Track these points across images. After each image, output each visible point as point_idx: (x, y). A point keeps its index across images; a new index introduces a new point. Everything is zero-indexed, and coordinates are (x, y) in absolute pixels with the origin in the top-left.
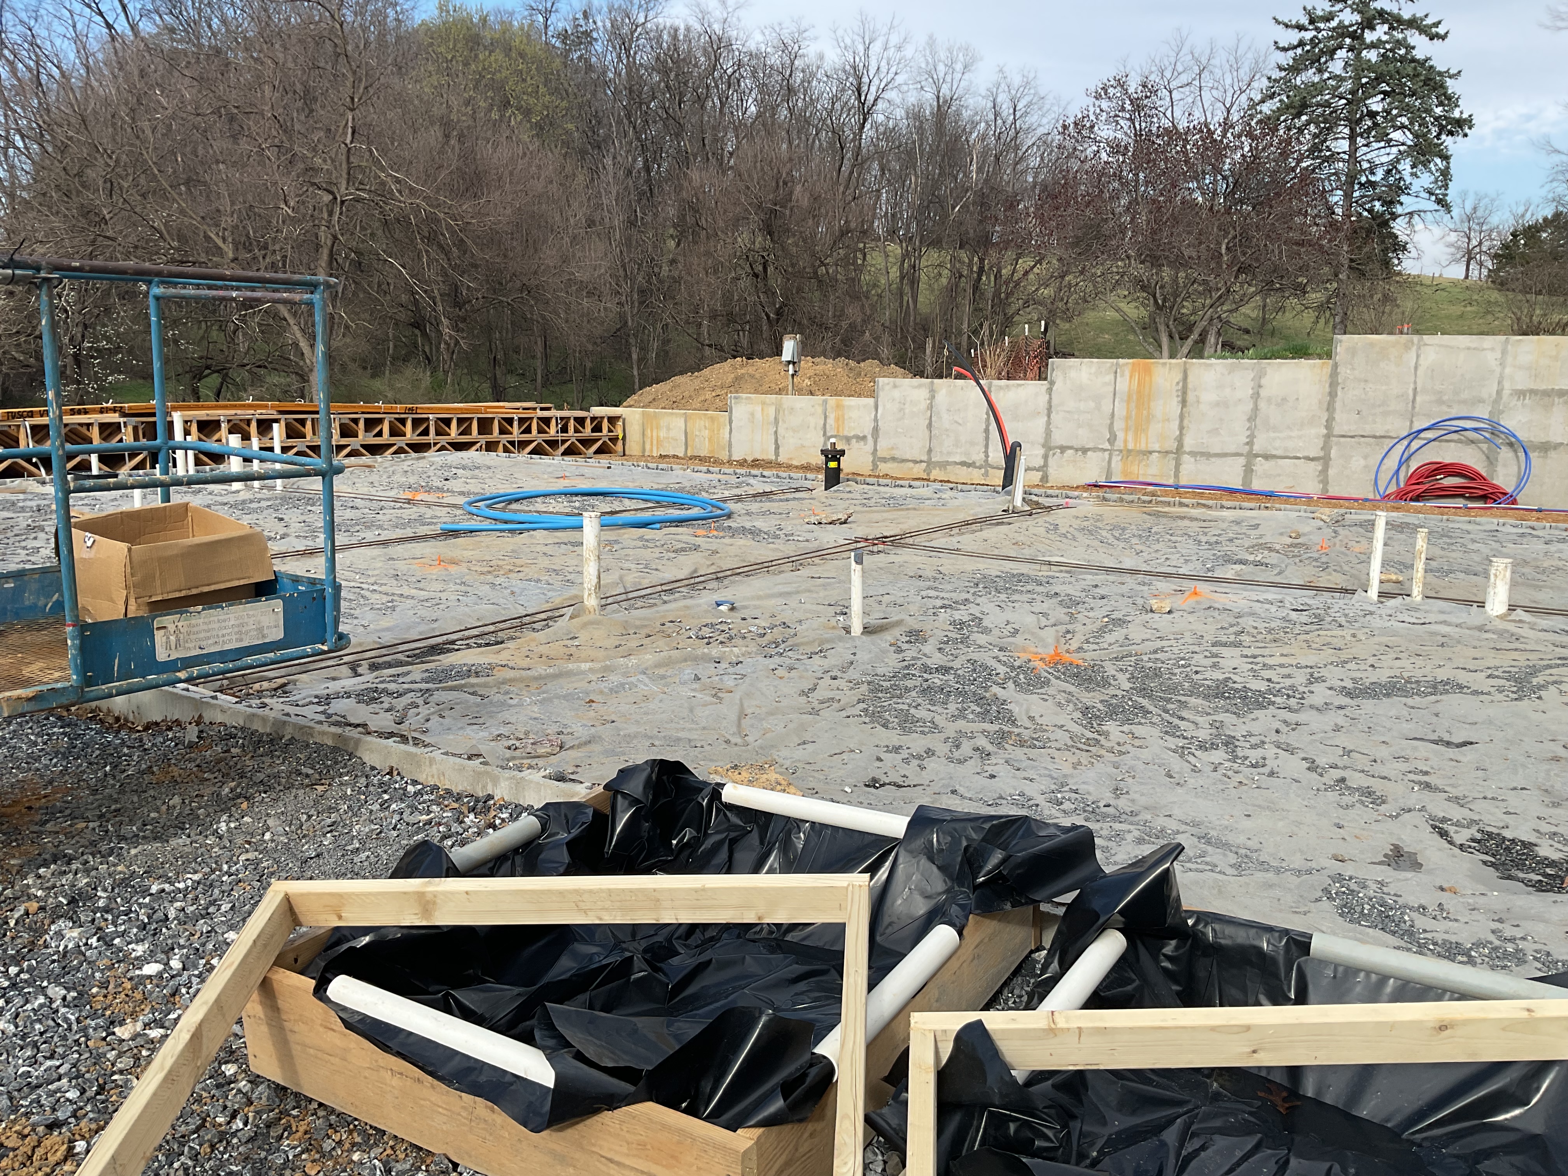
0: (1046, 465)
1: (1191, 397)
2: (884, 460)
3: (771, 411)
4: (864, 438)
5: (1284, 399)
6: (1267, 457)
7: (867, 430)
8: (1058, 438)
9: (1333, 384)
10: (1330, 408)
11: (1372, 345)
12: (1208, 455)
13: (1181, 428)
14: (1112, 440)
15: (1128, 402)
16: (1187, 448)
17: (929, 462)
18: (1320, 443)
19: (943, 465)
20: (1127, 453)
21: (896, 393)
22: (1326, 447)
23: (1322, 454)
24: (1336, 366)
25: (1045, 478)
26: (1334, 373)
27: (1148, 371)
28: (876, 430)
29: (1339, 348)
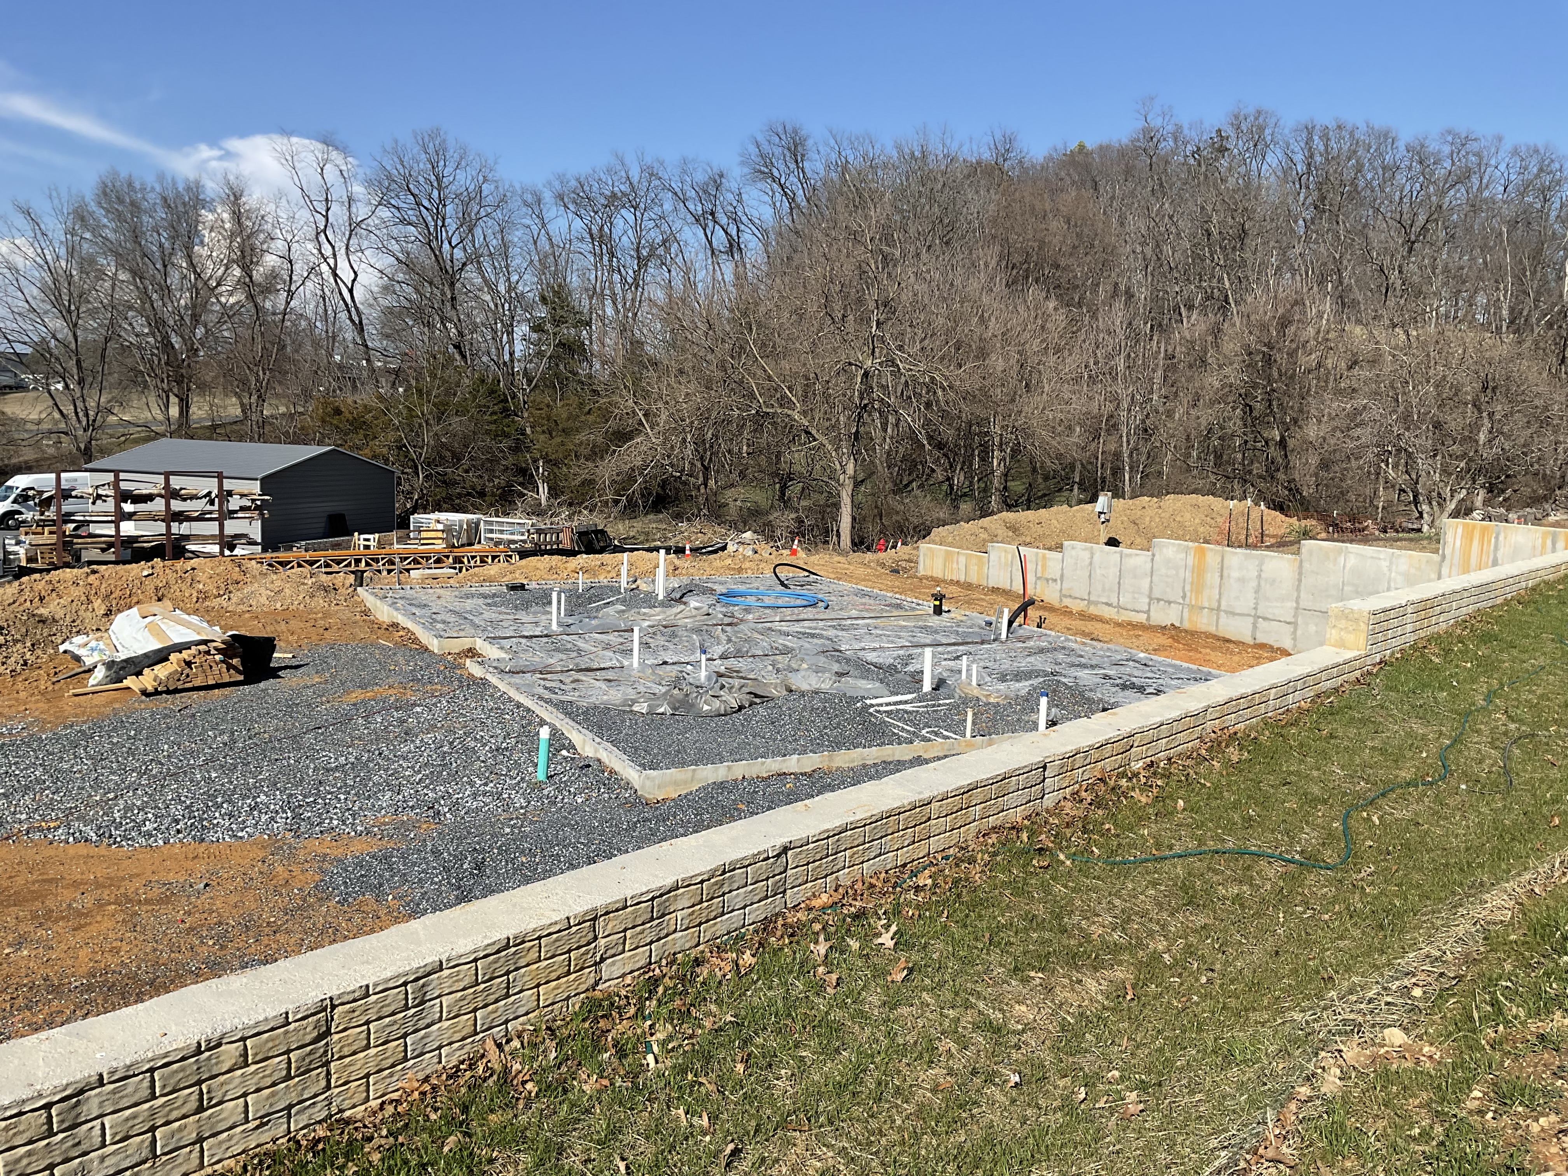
0: (1149, 610)
1: (1225, 573)
2: (1066, 596)
3: (1010, 557)
4: (1055, 580)
5: (1274, 581)
6: (1265, 619)
7: (1058, 577)
8: (1156, 594)
9: (1300, 574)
10: (1298, 589)
11: (1322, 548)
12: (1234, 614)
13: (1220, 594)
14: (1184, 597)
15: (1193, 572)
16: (1222, 608)
17: (1089, 601)
18: (1292, 612)
19: (1096, 603)
20: (1192, 607)
21: (1074, 553)
22: (1295, 616)
23: (1293, 620)
24: (1301, 561)
25: (1148, 619)
26: (1301, 565)
27: (1204, 552)
28: (1062, 576)
29: (1304, 550)
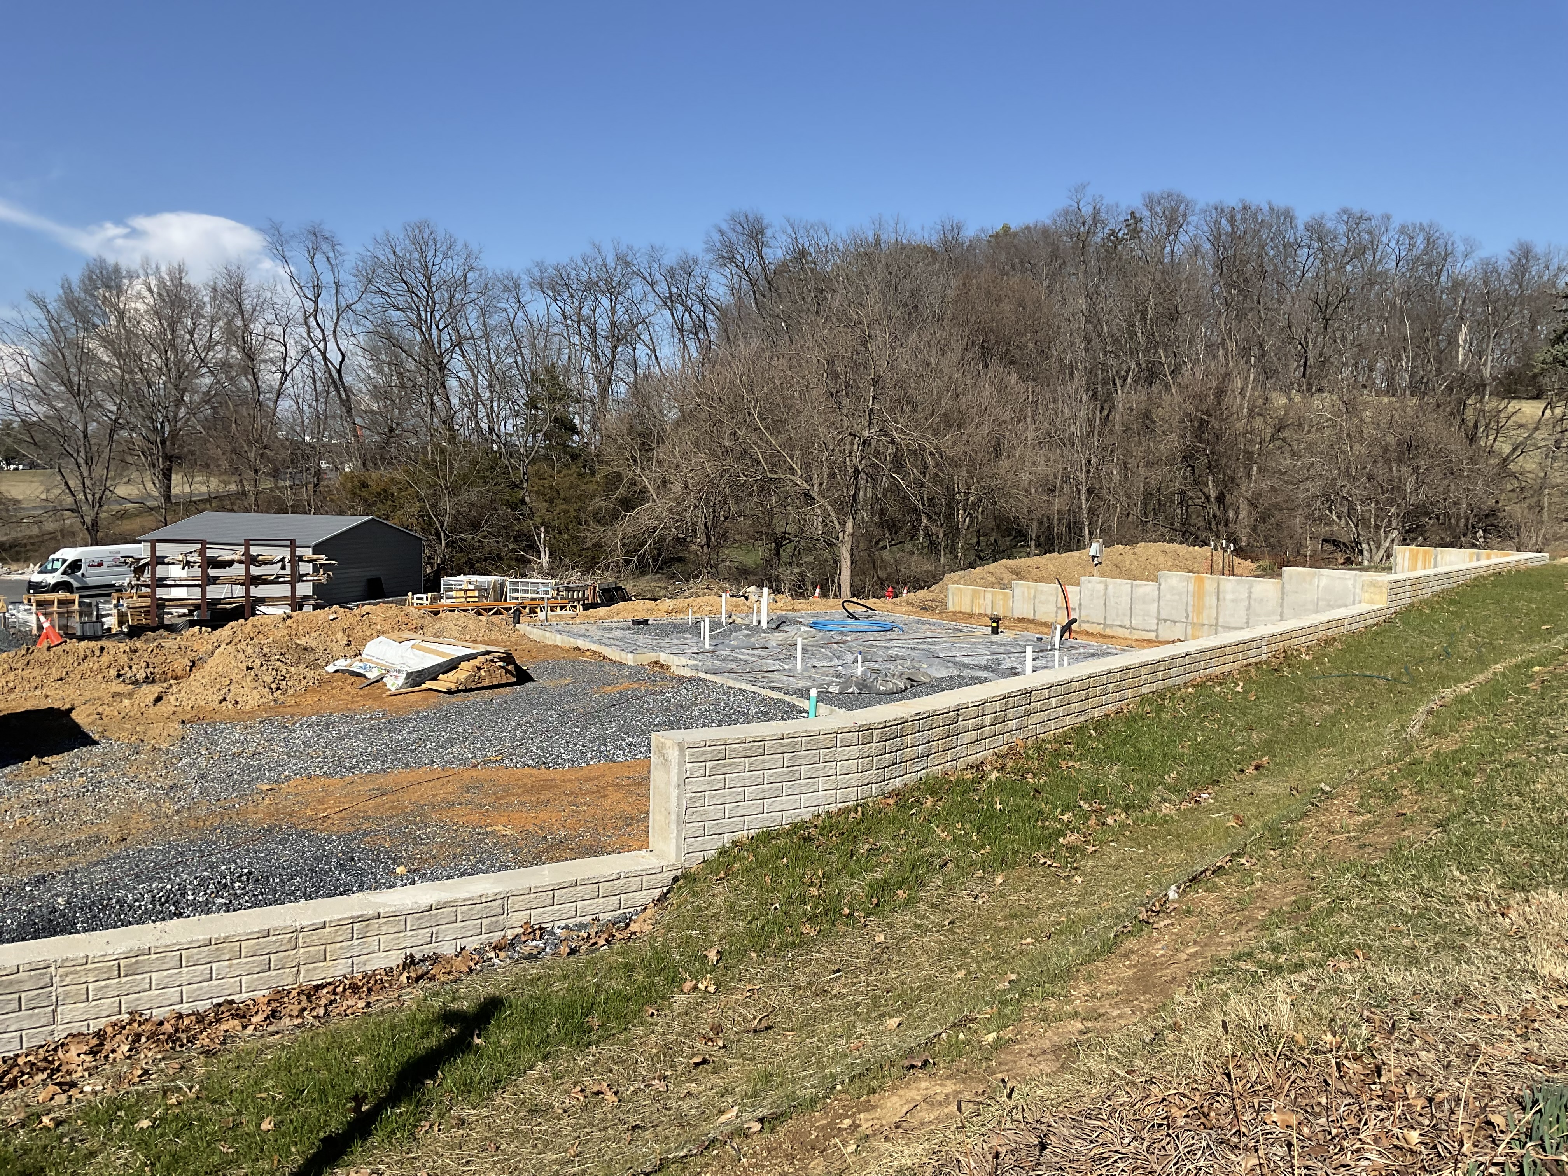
0: (1158, 629)
1: (1221, 596)
2: (1085, 622)
3: (1032, 591)
5: (1262, 600)
7: (1076, 606)
8: (1163, 615)
9: (1283, 593)
10: (1282, 606)
11: (1299, 573)
13: (1217, 611)
14: (1187, 617)
15: (1194, 597)
16: (1220, 624)
17: (1105, 624)
19: (1111, 626)
20: (1194, 625)
21: (1090, 586)
24: (1283, 584)
25: (1157, 636)
26: (1283, 588)
27: (1201, 580)
28: (1080, 605)
29: (1285, 575)
